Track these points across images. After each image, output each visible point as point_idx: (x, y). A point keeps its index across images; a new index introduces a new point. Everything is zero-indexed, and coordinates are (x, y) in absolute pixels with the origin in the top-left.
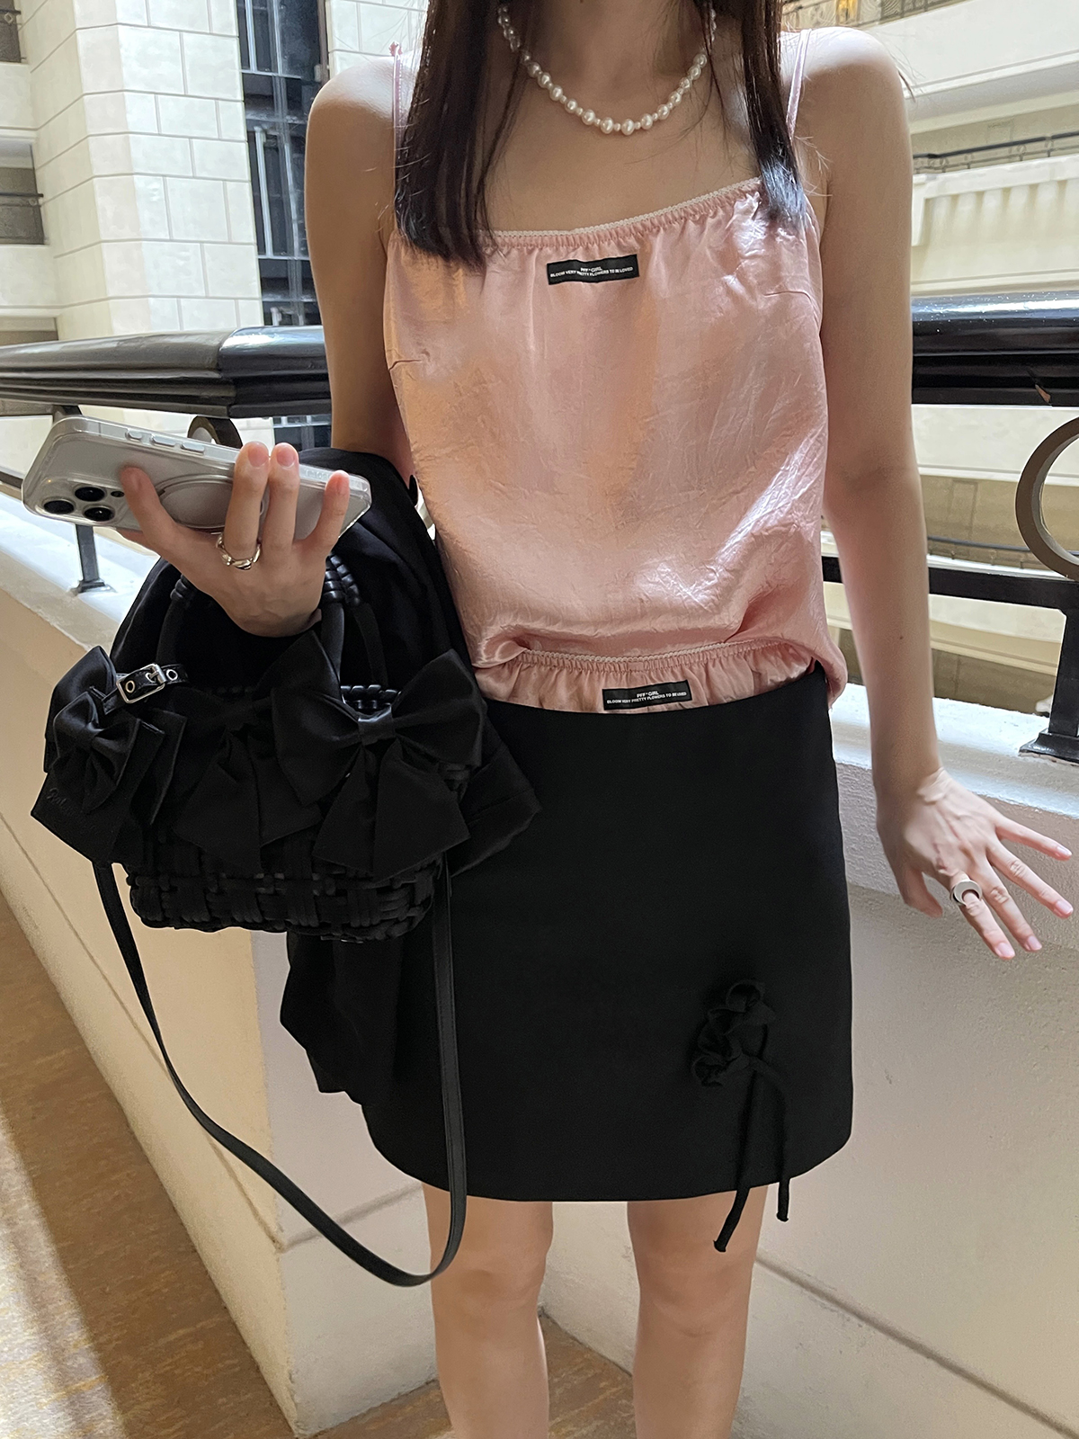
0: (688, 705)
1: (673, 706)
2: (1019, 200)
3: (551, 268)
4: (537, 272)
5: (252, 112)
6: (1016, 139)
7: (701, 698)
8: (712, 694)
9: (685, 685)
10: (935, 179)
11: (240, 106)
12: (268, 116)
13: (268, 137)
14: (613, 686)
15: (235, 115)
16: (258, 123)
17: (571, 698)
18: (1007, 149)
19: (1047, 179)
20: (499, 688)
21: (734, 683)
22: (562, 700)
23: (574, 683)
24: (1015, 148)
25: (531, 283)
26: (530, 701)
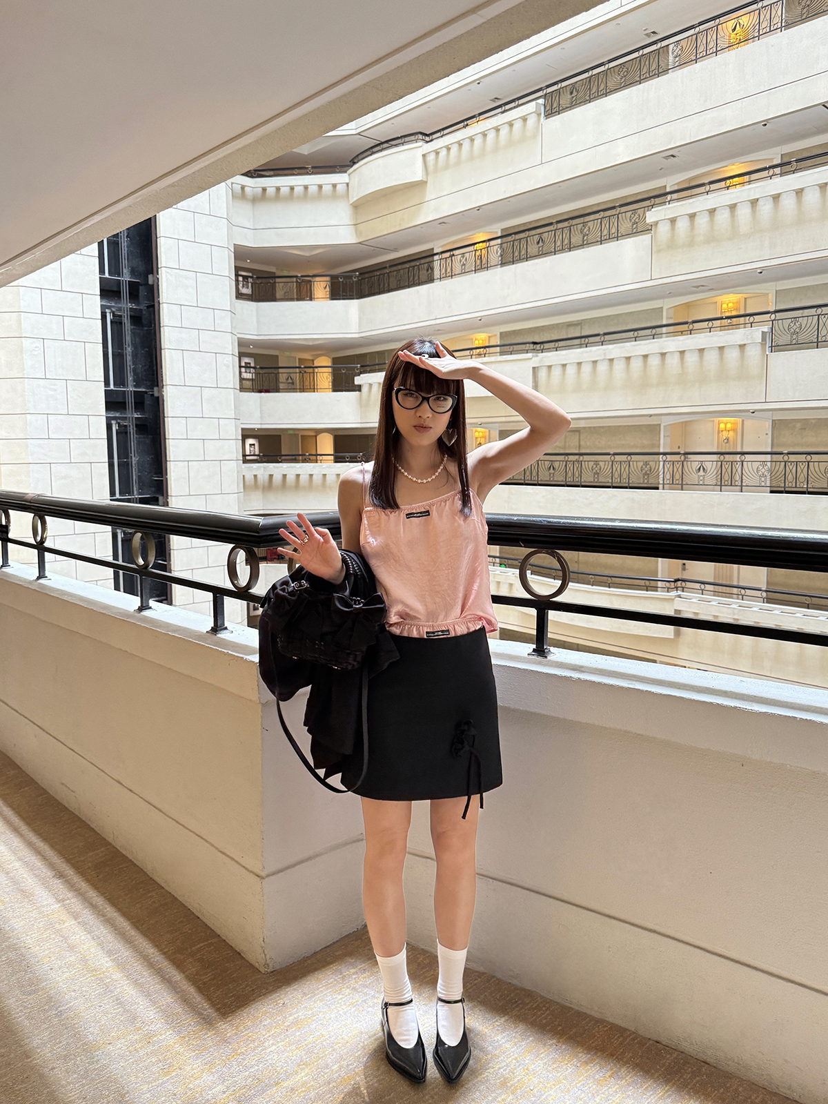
0: (449, 636)
1: (445, 636)
2: (586, 369)
3: (407, 515)
4: (403, 515)
5: (105, 301)
6: (583, 334)
7: (452, 634)
8: (455, 633)
9: (448, 631)
10: (537, 356)
11: (98, 298)
12: (116, 303)
13: (114, 315)
14: (429, 630)
15: (94, 303)
16: (109, 307)
17: (417, 634)
18: (579, 340)
19: (602, 358)
20: (396, 631)
21: (461, 630)
22: (415, 634)
23: (418, 630)
24: (583, 339)
25: (402, 519)
26: (405, 634)
